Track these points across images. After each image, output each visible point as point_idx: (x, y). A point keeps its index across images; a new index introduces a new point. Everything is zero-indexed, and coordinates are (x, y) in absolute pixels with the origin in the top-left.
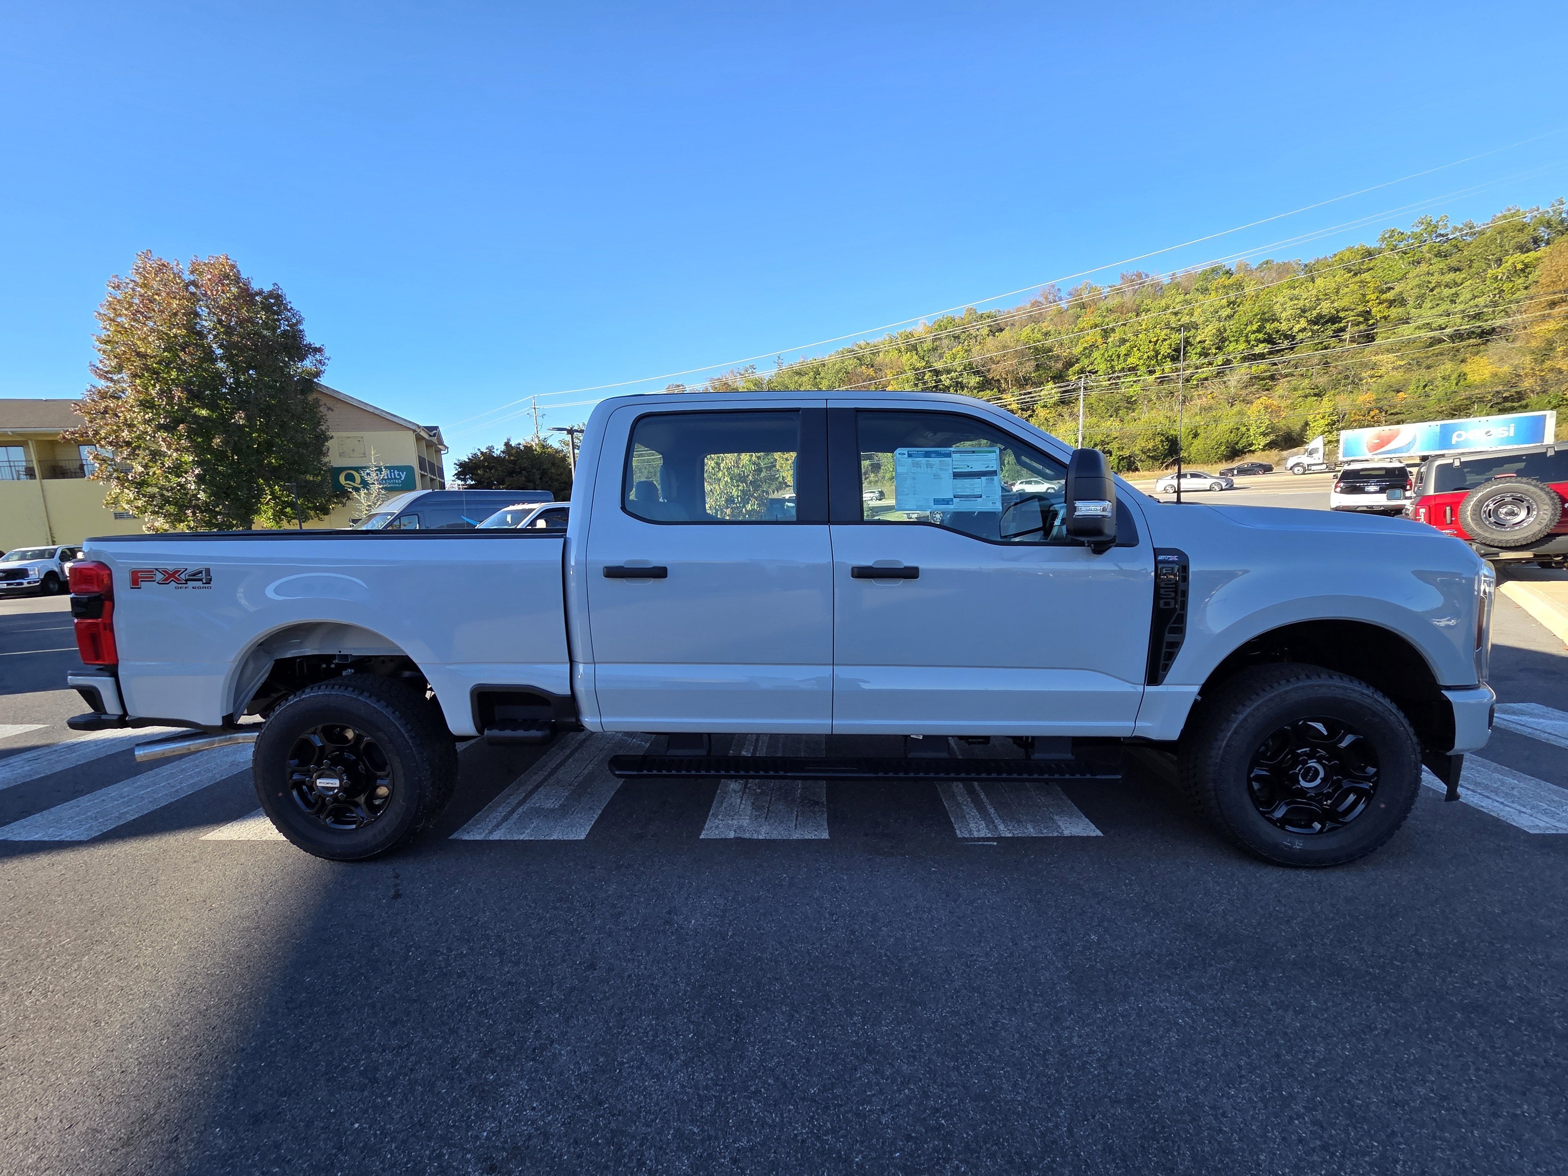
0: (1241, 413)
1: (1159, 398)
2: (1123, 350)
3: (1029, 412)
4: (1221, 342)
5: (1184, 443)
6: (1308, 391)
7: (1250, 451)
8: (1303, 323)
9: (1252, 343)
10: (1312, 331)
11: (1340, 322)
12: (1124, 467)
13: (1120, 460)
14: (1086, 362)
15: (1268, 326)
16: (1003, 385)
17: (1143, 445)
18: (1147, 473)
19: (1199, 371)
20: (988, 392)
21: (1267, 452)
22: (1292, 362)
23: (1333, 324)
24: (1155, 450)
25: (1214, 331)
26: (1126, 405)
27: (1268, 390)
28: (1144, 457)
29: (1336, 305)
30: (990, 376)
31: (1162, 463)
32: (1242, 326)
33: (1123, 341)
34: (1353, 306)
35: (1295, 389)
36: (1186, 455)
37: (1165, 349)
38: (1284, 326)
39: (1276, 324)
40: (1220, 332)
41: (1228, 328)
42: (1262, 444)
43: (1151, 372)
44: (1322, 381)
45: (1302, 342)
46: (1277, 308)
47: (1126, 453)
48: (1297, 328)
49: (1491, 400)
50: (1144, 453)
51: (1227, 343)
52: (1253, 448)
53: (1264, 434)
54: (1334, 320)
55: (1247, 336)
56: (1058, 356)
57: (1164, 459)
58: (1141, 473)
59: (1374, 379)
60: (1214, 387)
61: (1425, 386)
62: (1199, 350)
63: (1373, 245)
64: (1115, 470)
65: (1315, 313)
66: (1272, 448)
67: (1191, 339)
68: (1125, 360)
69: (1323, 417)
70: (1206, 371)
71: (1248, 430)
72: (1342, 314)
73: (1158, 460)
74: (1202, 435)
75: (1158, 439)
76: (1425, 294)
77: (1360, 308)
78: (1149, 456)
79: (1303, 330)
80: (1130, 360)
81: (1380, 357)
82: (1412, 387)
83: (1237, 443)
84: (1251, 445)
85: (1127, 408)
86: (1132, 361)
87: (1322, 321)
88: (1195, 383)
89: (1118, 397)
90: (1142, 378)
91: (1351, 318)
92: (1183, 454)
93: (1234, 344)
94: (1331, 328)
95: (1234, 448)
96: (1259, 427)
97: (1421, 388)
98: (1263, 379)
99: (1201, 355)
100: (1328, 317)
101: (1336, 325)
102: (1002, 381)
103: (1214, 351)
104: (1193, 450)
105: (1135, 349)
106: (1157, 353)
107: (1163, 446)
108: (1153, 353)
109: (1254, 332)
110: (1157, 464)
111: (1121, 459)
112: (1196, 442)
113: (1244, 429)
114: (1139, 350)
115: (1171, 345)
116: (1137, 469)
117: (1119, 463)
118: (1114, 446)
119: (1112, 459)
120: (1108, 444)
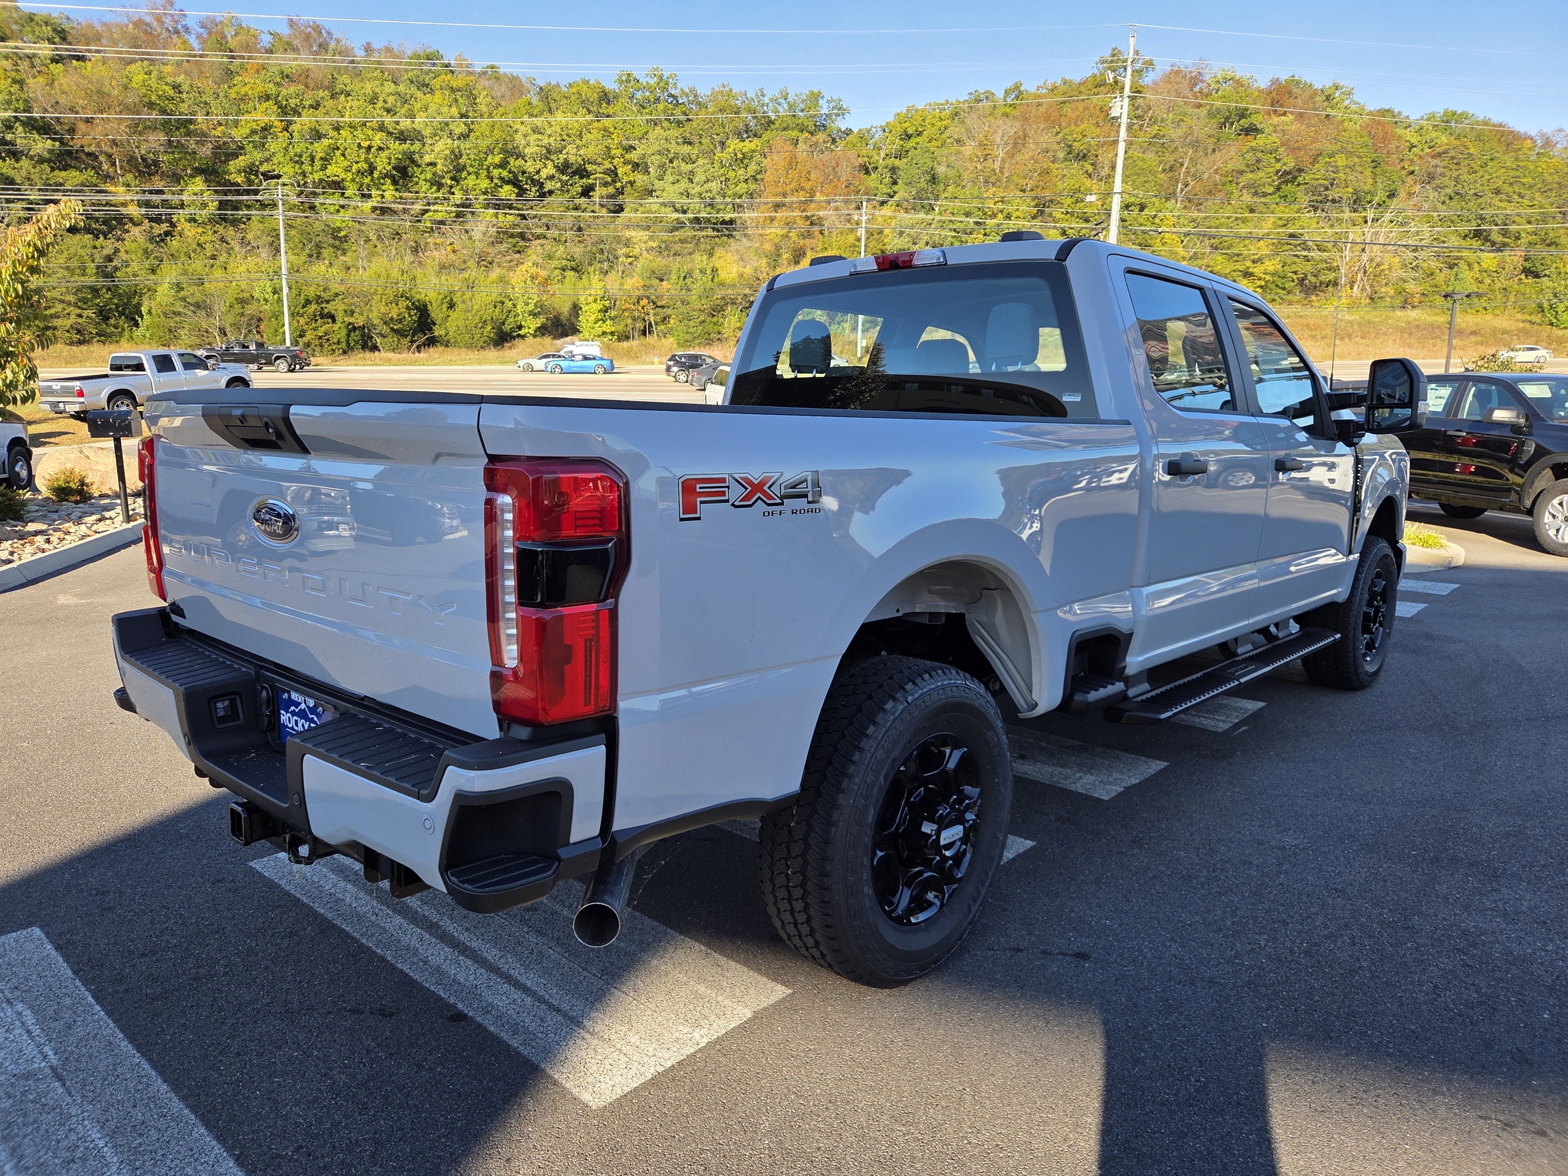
0: (502, 280)
1: (379, 238)
2: (320, 148)
3: (165, 227)
4: (458, 172)
5: (436, 313)
6: (564, 262)
7: (519, 336)
8: (550, 170)
9: (496, 181)
10: (560, 180)
11: (588, 177)
12: (356, 342)
13: (350, 331)
14: (258, 156)
15: (512, 160)
16: (105, 167)
17: (383, 310)
18: (391, 355)
19: (432, 208)
20: (74, 173)
21: (538, 339)
22: (544, 220)
23: (581, 177)
24: (400, 321)
25: (447, 152)
26: (331, 241)
27: (519, 252)
28: (385, 330)
29: (582, 152)
30: (76, 144)
31: (412, 342)
32: (482, 155)
33: (318, 135)
34: (599, 160)
35: (550, 257)
36: (443, 333)
37: (382, 164)
38: (530, 167)
39: (520, 162)
40: (456, 156)
41: (464, 152)
42: (533, 327)
43: (366, 197)
44: (578, 251)
45: (551, 192)
46: (519, 139)
47: (359, 321)
48: (544, 173)
49: (741, 303)
50: (385, 323)
51: (464, 174)
52: (522, 332)
53: (534, 315)
54: (581, 172)
55: (488, 169)
56: (204, 135)
57: (413, 336)
58: (383, 354)
59: (630, 260)
60: (454, 235)
61: (685, 278)
62: (429, 176)
63: (611, 86)
64: (344, 346)
65: (562, 157)
66: (543, 335)
67: (416, 157)
68: (324, 168)
69: (595, 301)
70: (441, 211)
71: (515, 306)
72: (589, 167)
73: (406, 336)
74: (460, 306)
75: (403, 304)
76: (665, 163)
77: (607, 165)
78: (392, 329)
79: (551, 178)
80: (331, 170)
81: (633, 233)
82: (674, 277)
83: (503, 323)
84: (520, 327)
85: (334, 247)
86: (335, 170)
87: (569, 171)
88: (428, 224)
89: (318, 226)
90: (353, 203)
91: (598, 175)
92: (438, 331)
93: (473, 177)
94: (580, 183)
95: (500, 329)
96: (527, 304)
97: (682, 278)
98: (512, 236)
99: (432, 185)
100: (575, 168)
101: (584, 180)
102: (102, 158)
103: (449, 182)
104: (451, 325)
105: (338, 153)
106: (372, 169)
107: (410, 316)
108: (366, 166)
109: (497, 166)
110: (406, 341)
111: (352, 328)
112: (453, 315)
113: (510, 304)
114: (343, 155)
115: (390, 158)
116: (375, 348)
117: (348, 336)
118: (337, 307)
119: (336, 327)
120: (328, 302)
